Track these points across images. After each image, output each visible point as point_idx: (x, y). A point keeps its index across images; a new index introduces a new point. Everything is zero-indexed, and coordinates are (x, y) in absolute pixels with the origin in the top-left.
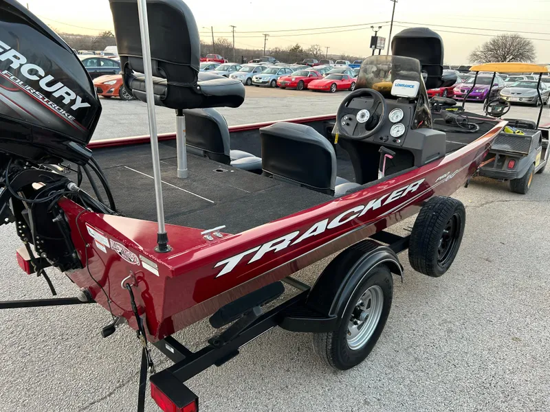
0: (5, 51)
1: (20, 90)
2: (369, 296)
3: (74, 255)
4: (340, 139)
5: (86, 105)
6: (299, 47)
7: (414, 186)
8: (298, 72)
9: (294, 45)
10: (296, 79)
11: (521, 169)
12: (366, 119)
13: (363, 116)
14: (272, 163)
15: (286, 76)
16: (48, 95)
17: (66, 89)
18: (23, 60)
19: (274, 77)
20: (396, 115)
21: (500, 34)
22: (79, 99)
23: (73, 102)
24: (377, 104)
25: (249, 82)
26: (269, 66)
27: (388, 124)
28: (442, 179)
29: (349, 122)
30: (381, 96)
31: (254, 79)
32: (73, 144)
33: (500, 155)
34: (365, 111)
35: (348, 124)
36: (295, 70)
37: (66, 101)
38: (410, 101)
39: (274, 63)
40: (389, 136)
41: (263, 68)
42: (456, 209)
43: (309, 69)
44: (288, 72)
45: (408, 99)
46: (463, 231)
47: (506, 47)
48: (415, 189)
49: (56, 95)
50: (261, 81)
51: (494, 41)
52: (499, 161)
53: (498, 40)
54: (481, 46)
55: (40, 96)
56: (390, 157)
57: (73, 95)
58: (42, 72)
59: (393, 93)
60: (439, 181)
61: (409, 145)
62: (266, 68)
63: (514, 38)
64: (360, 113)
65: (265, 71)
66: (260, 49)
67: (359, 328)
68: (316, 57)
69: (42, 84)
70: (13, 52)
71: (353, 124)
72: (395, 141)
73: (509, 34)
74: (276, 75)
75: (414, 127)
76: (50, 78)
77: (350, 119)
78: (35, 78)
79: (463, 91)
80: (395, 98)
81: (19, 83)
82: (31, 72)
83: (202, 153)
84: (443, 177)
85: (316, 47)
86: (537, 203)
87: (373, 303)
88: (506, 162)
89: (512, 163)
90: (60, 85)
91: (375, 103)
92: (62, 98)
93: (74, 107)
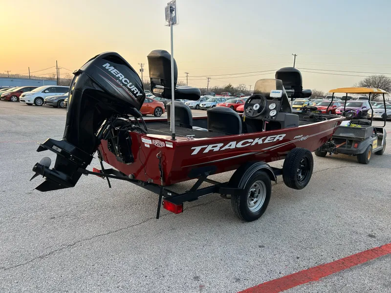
0: (118, 73)
1: (121, 87)
2: (259, 187)
3: (131, 156)
4: (246, 119)
5: (141, 94)
6: (231, 86)
7: (280, 137)
8: (230, 100)
9: (227, 85)
10: (229, 105)
11: (362, 148)
12: (258, 108)
13: (256, 107)
14: (212, 125)
15: (222, 103)
16: (130, 90)
17: (135, 88)
18: (123, 77)
19: (214, 104)
20: (272, 106)
21: (371, 75)
22: (139, 92)
23: (137, 93)
24: (263, 100)
25: (198, 107)
26: (211, 97)
27: (269, 111)
28: (298, 138)
29: (250, 111)
30: (265, 98)
31: (201, 105)
32: (135, 109)
33: (350, 140)
34: (257, 104)
35: (250, 112)
36: (228, 99)
37: (135, 93)
38: (278, 99)
39: (214, 95)
40: (269, 116)
41: (207, 99)
42: (305, 153)
43: (238, 99)
44: (223, 101)
45: (278, 98)
46: (313, 168)
47: (375, 84)
48: (281, 139)
49: (132, 90)
50: (205, 106)
51: (367, 80)
52: (348, 144)
53: (369, 79)
54: (357, 83)
55: (127, 90)
56: (267, 122)
57: (137, 90)
58: (128, 82)
59: (271, 96)
60: (296, 139)
61: (278, 119)
62: (209, 98)
63: (381, 78)
64: (255, 106)
65: (208, 100)
66: (204, 88)
67: (255, 203)
68: (242, 92)
69: (128, 86)
70: (120, 74)
71: (252, 112)
72: (272, 118)
73: (378, 75)
74: (215, 103)
75: (281, 111)
76: (131, 84)
77: (251, 109)
78: (126, 83)
79: (341, 111)
80: (272, 98)
81: (121, 85)
82: (125, 81)
83: (179, 125)
84: (298, 137)
85: (242, 85)
86: (372, 168)
87: (261, 192)
88: (353, 144)
89: (356, 145)
90: (134, 86)
91: (262, 100)
92: (134, 91)
93: (137, 95)
